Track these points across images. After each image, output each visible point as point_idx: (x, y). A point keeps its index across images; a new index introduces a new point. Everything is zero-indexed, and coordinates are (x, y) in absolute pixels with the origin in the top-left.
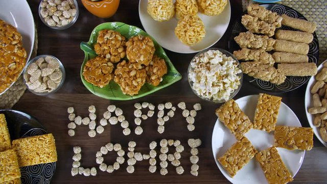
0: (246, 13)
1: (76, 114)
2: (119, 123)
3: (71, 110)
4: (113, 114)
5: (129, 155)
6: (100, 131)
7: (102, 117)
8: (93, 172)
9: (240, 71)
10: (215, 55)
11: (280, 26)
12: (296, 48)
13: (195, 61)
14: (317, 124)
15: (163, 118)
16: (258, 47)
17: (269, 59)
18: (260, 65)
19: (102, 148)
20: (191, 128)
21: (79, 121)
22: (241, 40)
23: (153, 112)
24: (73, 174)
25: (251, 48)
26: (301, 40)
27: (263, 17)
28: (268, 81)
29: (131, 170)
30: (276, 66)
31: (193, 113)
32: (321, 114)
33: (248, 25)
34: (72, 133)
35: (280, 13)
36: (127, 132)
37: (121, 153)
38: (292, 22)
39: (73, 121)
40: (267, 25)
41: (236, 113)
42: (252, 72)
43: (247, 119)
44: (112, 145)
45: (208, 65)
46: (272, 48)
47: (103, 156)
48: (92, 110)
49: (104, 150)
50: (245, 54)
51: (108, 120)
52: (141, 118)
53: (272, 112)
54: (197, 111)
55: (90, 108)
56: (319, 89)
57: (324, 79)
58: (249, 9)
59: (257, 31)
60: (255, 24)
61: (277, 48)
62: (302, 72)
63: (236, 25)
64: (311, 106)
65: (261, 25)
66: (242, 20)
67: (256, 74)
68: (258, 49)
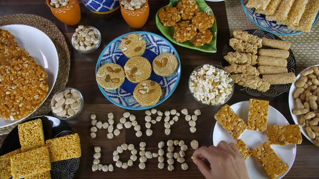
0: (233, 37)
1: (98, 120)
2: (133, 127)
3: (93, 117)
4: (128, 120)
5: (141, 154)
6: (117, 133)
7: (119, 122)
8: (111, 168)
9: (231, 80)
10: (209, 67)
11: (261, 46)
12: (276, 62)
13: (194, 75)
14: (302, 124)
15: (169, 122)
16: (244, 62)
17: (254, 71)
18: (247, 76)
19: (118, 148)
20: (193, 130)
21: (100, 125)
22: (230, 58)
23: (161, 118)
24: (94, 169)
25: (238, 64)
26: (279, 55)
27: (246, 40)
28: (255, 88)
29: (142, 166)
30: (261, 76)
31: (195, 118)
32: (305, 115)
33: (235, 46)
34: (94, 135)
35: (260, 36)
36: (139, 134)
37: (134, 152)
38: (270, 43)
39: (95, 126)
40: (250, 45)
41: (231, 116)
42: (241, 81)
43: (241, 121)
44: (126, 145)
45: (204, 77)
46: (256, 63)
47: (119, 154)
48: (111, 116)
49: (120, 150)
50: (234, 68)
51: (123, 125)
52: (151, 123)
53: (262, 114)
54: (198, 116)
55: (109, 114)
56: (300, 95)
57: (303, 86)
58: (235, 33)
59: (242, 50)
60: (241, 45)
61: (260, 63)
62: (283, 80)
63: (225, 47)
64: (295, 109)
65: (245, 46)
66: (230, 42)
67: (245, 83)
68: (244, 64)
